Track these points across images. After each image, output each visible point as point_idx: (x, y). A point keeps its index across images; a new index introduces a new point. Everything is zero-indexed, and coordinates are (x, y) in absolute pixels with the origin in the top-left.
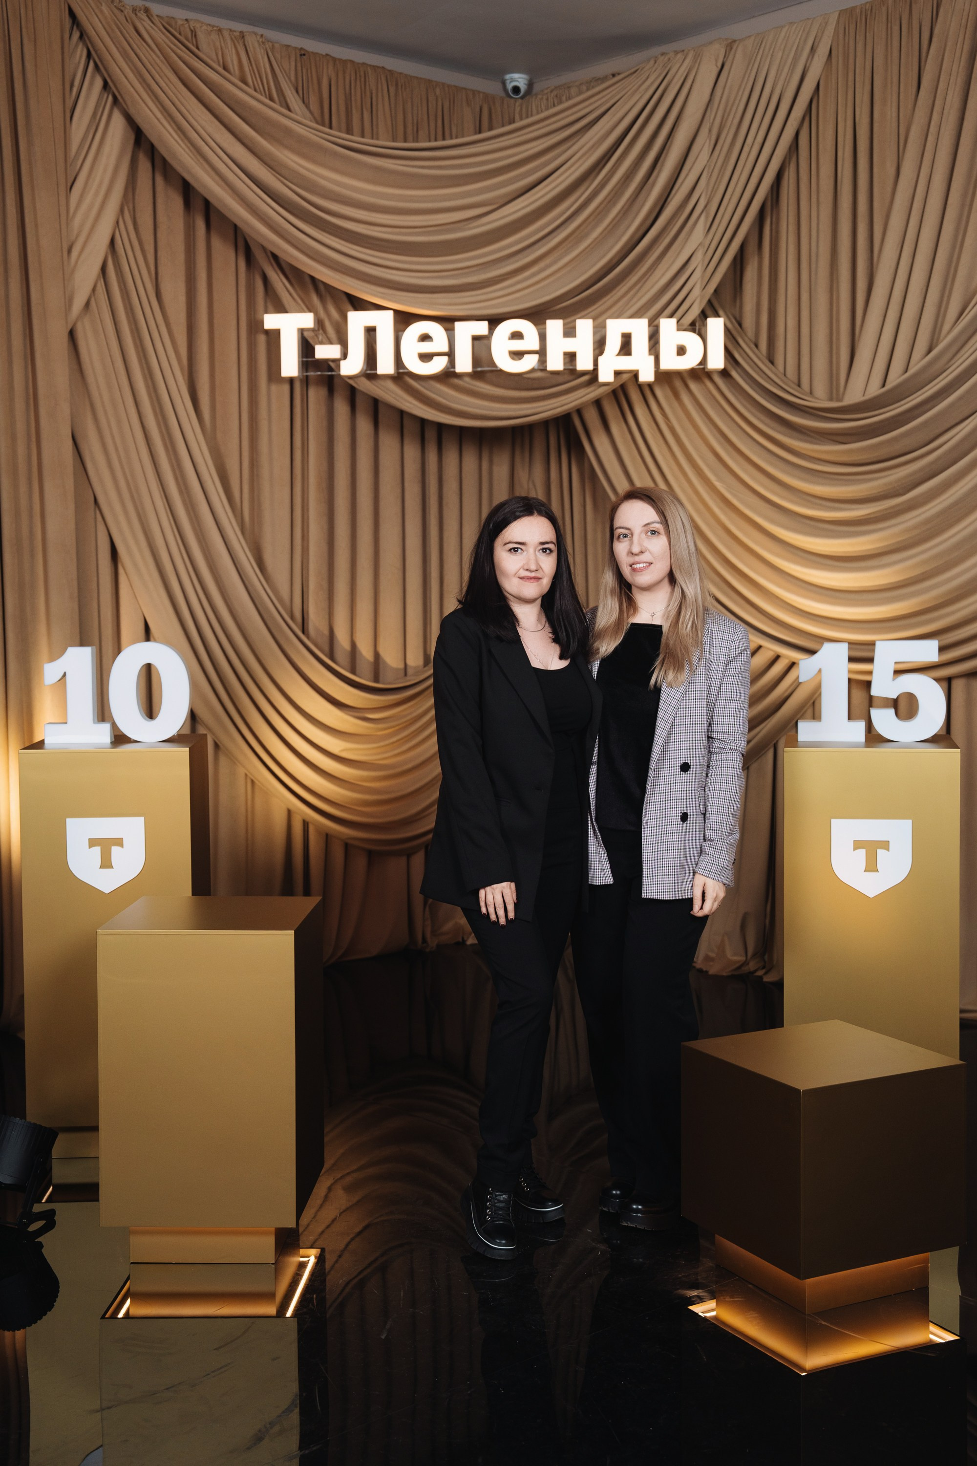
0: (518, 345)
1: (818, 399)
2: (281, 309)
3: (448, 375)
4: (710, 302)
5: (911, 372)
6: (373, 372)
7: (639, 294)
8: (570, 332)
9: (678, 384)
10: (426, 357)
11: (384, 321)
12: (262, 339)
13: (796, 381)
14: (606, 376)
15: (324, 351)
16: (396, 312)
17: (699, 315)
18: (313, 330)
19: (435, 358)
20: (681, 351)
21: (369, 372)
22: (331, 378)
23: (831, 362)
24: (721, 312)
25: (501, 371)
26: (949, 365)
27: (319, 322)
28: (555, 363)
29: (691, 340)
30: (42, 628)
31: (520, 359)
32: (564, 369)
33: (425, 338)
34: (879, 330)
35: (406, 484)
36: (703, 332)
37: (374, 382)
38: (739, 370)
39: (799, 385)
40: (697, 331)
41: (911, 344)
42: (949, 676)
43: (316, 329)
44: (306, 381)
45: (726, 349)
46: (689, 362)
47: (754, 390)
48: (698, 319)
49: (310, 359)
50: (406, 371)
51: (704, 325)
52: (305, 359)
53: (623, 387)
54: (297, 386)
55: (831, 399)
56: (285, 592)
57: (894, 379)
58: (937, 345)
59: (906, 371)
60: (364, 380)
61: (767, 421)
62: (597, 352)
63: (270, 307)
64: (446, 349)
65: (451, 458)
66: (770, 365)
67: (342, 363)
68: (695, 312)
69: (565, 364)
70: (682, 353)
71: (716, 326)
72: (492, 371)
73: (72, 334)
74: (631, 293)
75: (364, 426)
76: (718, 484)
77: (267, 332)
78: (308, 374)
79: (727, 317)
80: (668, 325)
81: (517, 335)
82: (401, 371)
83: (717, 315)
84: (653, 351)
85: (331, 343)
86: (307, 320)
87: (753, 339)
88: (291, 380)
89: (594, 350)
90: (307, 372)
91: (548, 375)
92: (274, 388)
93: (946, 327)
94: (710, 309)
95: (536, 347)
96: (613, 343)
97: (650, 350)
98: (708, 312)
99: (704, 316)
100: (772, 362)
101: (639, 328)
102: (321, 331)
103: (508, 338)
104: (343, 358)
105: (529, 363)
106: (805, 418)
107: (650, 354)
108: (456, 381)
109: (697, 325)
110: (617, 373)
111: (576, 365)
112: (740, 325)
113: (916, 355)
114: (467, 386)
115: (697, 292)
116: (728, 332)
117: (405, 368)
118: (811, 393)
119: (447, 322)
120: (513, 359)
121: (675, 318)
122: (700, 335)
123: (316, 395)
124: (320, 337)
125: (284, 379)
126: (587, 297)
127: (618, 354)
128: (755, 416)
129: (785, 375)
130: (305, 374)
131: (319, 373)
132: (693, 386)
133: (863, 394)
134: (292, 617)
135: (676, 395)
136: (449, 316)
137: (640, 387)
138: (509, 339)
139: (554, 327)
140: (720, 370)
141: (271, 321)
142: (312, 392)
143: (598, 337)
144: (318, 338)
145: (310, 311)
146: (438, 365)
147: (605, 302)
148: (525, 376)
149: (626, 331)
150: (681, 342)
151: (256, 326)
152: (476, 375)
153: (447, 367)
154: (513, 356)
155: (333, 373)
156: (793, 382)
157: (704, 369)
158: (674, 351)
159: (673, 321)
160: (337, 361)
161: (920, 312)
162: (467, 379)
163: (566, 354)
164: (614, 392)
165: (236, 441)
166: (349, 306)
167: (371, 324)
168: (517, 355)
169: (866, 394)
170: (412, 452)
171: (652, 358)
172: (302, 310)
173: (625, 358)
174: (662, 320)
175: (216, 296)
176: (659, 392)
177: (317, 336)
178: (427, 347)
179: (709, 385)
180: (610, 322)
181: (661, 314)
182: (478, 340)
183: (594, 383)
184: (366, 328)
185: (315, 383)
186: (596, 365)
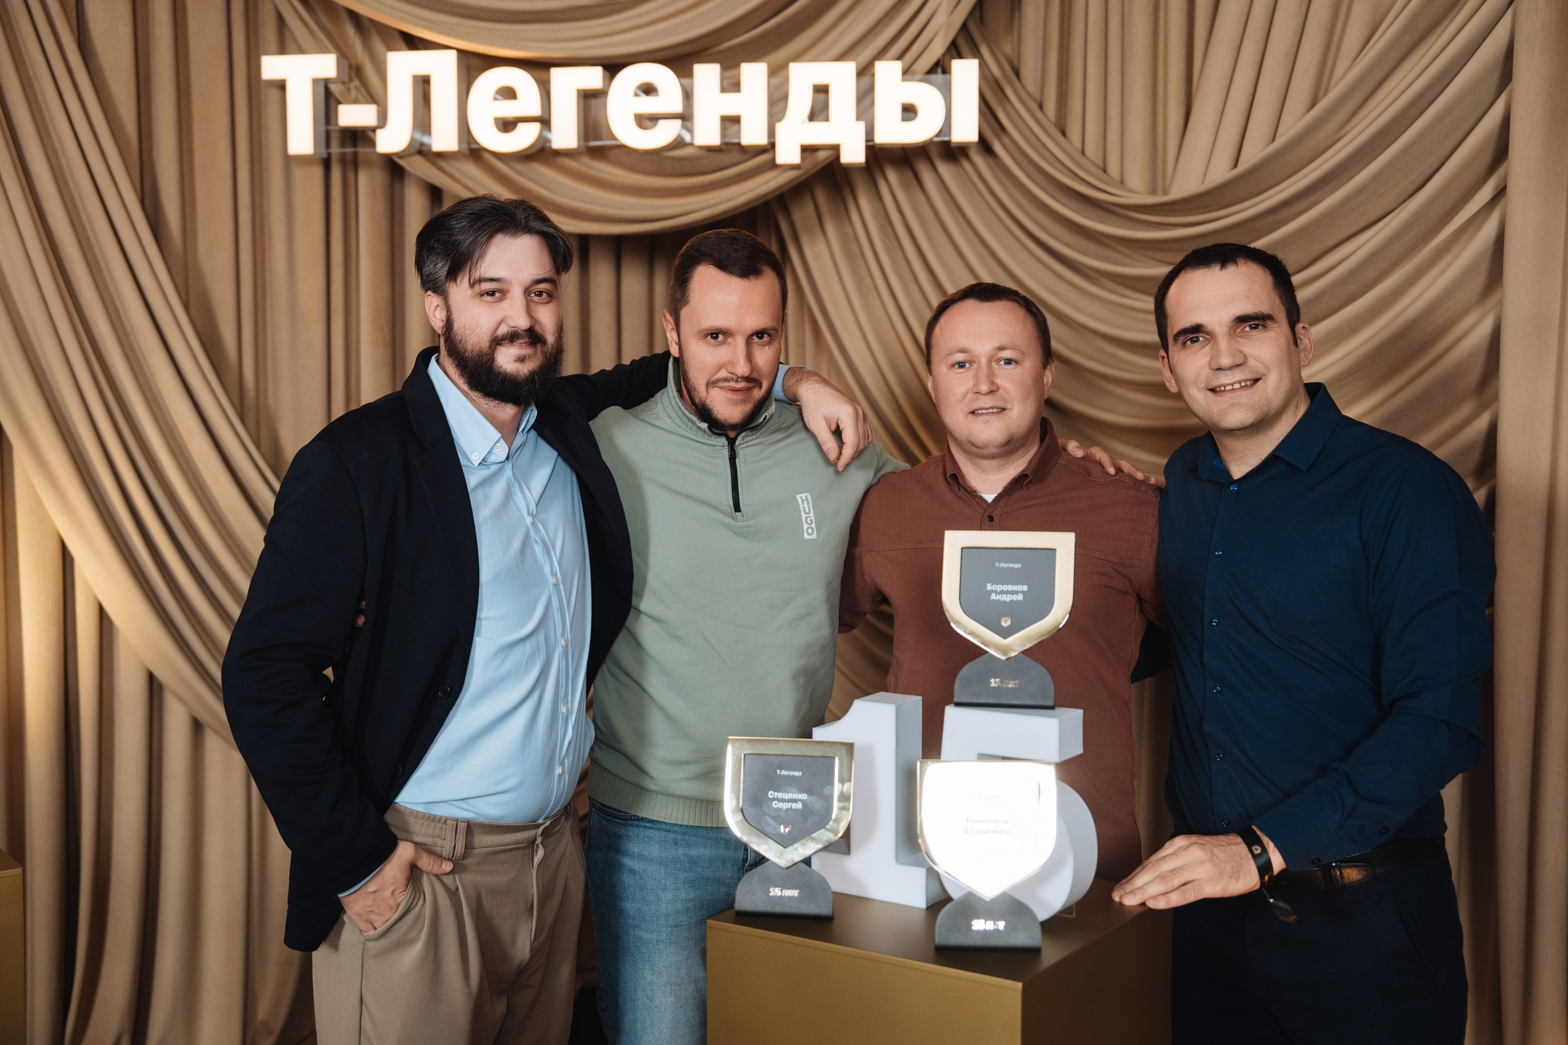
0: (648, 105)
1: (1129, 190)
3: (541, 153)
4: (967, 33)
5: (1280, 141)
8: (732, 85)
10: (507, 125)
11: (441, 66)
13: (1100, 162)
14: (788, 154)
15: (352, 115)
16: (461, 52)
18: (336, 81)
19: (521, 126)
20: (909, 111)
21: (419, 147)
23: (1153, 130)
24: (984, 51)
26: (1341, 133)
28: (707, 134)
29: (924, 95)
31: (655, 125)
32: (724, 143)
33: (508, 93)
34: (1230, 75)
36: (945, 86)
38: (1008, 143)
39: (1103, 167)
41: (1282, 97)
43: (346, 79)
46: (921, 131)
47: (1030, 176)
49: (332, 127)
51: (946, 71)
52: (323, 127)
54: (336, 172)
55: (1153, 191)
57: (1251, 157)
58: (1325, 95)
59: (1272, 140)
62: (774, 114)
63: (272, 44)
64: (536, 111)
65: (602, 276)
66: (1059, 136)
67: (379, 132)
68: (937, 50)
69: (723, 135)
70: (911, 115)
71: (966, 73)
77: (267, 84)
79: (995, 58)
80: (888, 71)
81: (648, 89)
82: (474, 146)
83: (974, 55)
84: (863, 114)
85: (363, 101)
86: (326, 65)
87: (1034, 94)
88: (326, 162)
89: (769, 111)
91: (703, 152)
92: (295, 173)
93: (1341, 67)
94: (958, 49)
95: (678, 107)
96: (800, 99)
99: (953, 54)
100: (1064, 133)
101: (841, 78)
102: (356, 82)
103: (634, 92)
104: (379, 126)
105: (665, 134)
107: (858, 118)
108: (566, 162)
110: (807, 151)
111: (739, 137)
112: (1017, 74)
113: (1288, 118)
114: (583, 169)
115: (940, 18)
117: (477, 143)
118: (1122, 182)
119: (539, 67)
120: (641, 127)
121: (901, 62)
122: (940, 87)
124: (353, 93)
125: (302, 160)
126: (772, 31)
127: (808, 119)
129: (1083, 153)
132: (944, 169)
133: (1200, 180)
136: (541, 58)
138: (636, 95)
139: (707, 74)
140: (974, 142)
141: (272, 67)
146: (524, 137)
148: (659, 154)
149: (821, 81)
150: (908, 100)
152: (585, 152)
153: (540, 141)
154: (640, 121)
156: (1097, 166)
157: (949, 143)
158: (899, 114)
159: (897, 66)
160: (374, 130)
161: (1296, 40)
162: (586, 159)
163: (723, 119)
164: (821, 178)
166: (402, 44)
167: (422, 71)
168: (646, 121)
169: (1206, 179)
171: (861, 126)
172: (323, 50)
173: (817, 125)
174: (880, 67)
175: (193, 27)
176: (892, 175)
177: (349, 90)
178: (509, 109)
179: (967, 166)
180: (795, 68)
181: (880, 55)
182: (590, 99)
183: (773, 165)
184: (416, 78)
185: (369, 165)
186: (772, 136)
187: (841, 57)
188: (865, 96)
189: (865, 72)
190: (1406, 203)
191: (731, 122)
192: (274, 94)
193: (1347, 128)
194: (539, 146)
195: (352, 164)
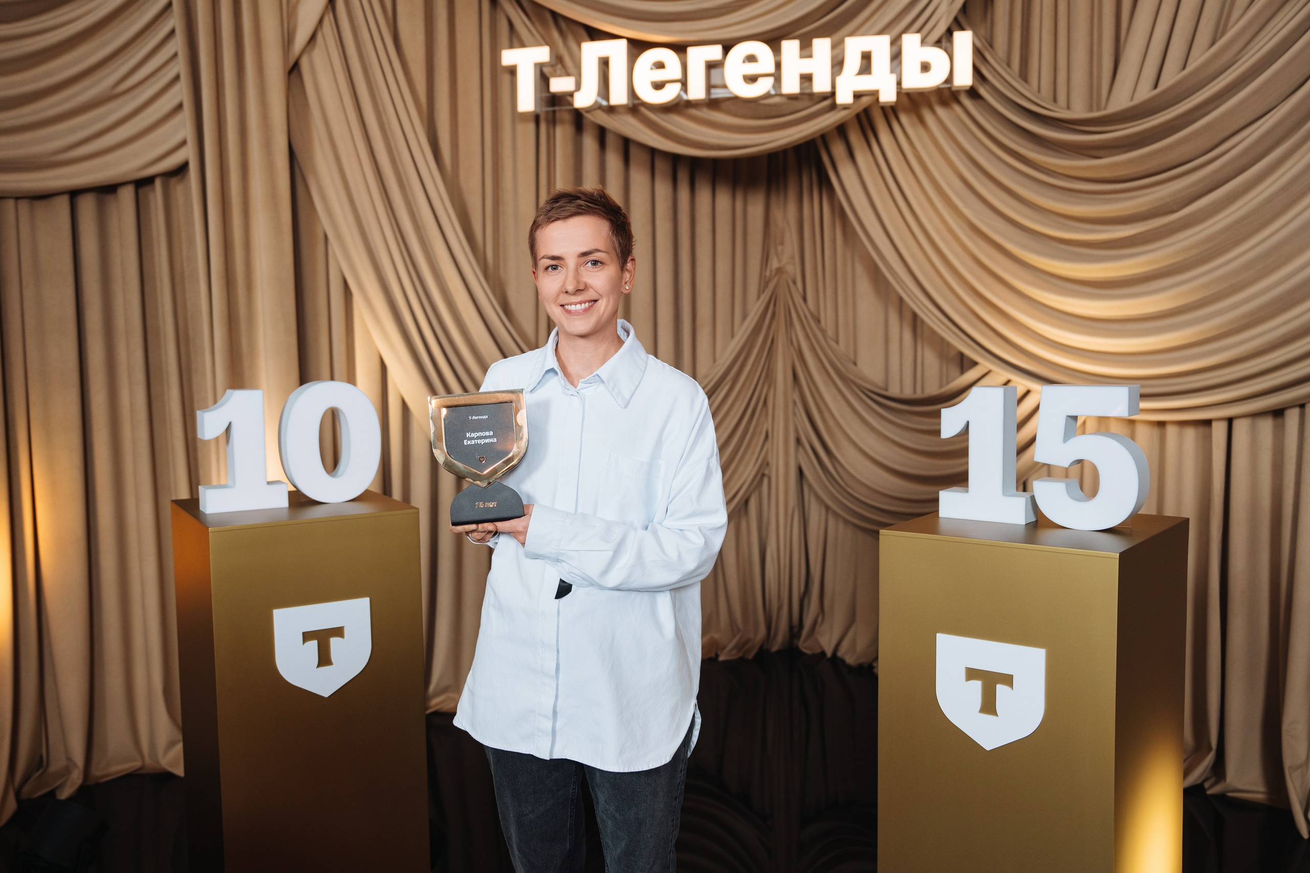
0: (751, 69)
1: (1075, 111)
2: (520, 44)
3: (682, 103)
4: (956, 18)
5: (1190, 68)
6: (608, 102)
8: (806, 52)
9: (921, 105)
10: (659, 86)
11: (617, 50)
13: (1051, 98)
14: (844, 97)
15: (559, 85)
16: (629, 40)
17: (947, 30)
18: (549, 63)
19: (668, 86)
20: (925, 67)
23: (1091, 74)
25: (736, 99)
26: (1240, 55)
27: (556, 56)
28: (791, 86)
29: (936, 56)
31: (754, 83)
32: (801, 93)
33: (660, 65)
34: (1150, 29)
36: (949, 49)
37: (608, 112)
38: (988, 87)
39: (1055, 100)
40: (944, 45)
41: (1190, 40)
42: (1230, 416)
44: (552, 119)
45: (975, 67)
46: (933, 80)
47: (1004, 107)
48: (944, 37)
49: (545, 93)
50: (639, 100)
51: (951, 39)
52: (540, 93)
53: (865, 113)
54: (541, 122)
55: (1091, 110)
57: (1167, 82)
58: (1223, 35)
59: (1184, 69)
60: (599, 113)
62: (835, 72)
63: (508, 43)
64: (678, 75)
66: (1024, 83)
67: (576, 95)
68: (941, 29)
69: (801, 87)
70: (926, 70)
71: (964, 40)
72: (729, 99)
75: (613, 162)
76: (966, 211)
77: (505, 68)
79: (976, 34)
80: (911, 41)
81: (751, 59)
82: (635, 101)
83: (965, 29)
84: (894, 70)
85: (566, 75)
86: (542, 54)
87: (1004, 58)
88: (537, 118)
89: (832, 69)
91: (785, 100)
92: (520, 127)
93: (1236, 14)
94: (958, 24)
95: (771, 70)
96: (853, 61)
97: (892, 69)
98: (955, 26)
100: (1025, 80)
101: (880, 46)
103: (742, 61)
104: (576, 90)
105: (763, 87)
106: (1061, 133)
107: (892, 72)
108: (693, 112)
109: (944, 39)
110: (857, 96)
111: (812, 88)
112: (991, 45)
114: (704, 116)
115: (943, 8)
116: (976, 49)
118: (1068, 105)
119: (680, 48)
120: (748, 83)
121: (919, 35)
122: (946, 50)
125: (524, 116)
126: (828, 23)
127: (857, 74)
128: (1005, 136)
129: (1039, 91)
132: (940, 111)
133: (1130, 100)
135: (922, 121)
136: (681, 42)
137: (883, 110)
138: (744, 62)
139: (790, 47)
140: (968, 88)
141: (509, 57)
146: (670, 93)
148: (758, 100)
149: (866, 49)
150: (925, 59)
151: (496, 61)
153: (681, 95)
154: (747, 79)
155: (570, 107)
156: (1048, 99)
157: (950, 89)
158: (919, 69)
159: (917, 37)
160: (571, 95)
163: (801, 76)
164: (858, 118)
165: (478, 177)
166: (584, 37)
167: (604, 54)
168: (751, 79)
169: (1133, 100)
170: (663, 189)
171: (894, 77)
172: (540, 45)
173: (865, 78)
174: (905, 37)
175: (459, 36)
176: (904, 118)
177: (555, 71)
178: (660, 75)
179: (957, 108)
180: (848, 41)
181: (906, 30)
182: (711, 66)
183: (834, 106)
184: (600, 59)
185: (562, 122)
186: (833, 86)
187: (881, 32)
188: (896, 56)
189: (896, 42)
190: (1287, 100)
191: (807, 79)
192: (506, 78)
193: (1243, 52)
194: (677, 101)
195: (553, 121)
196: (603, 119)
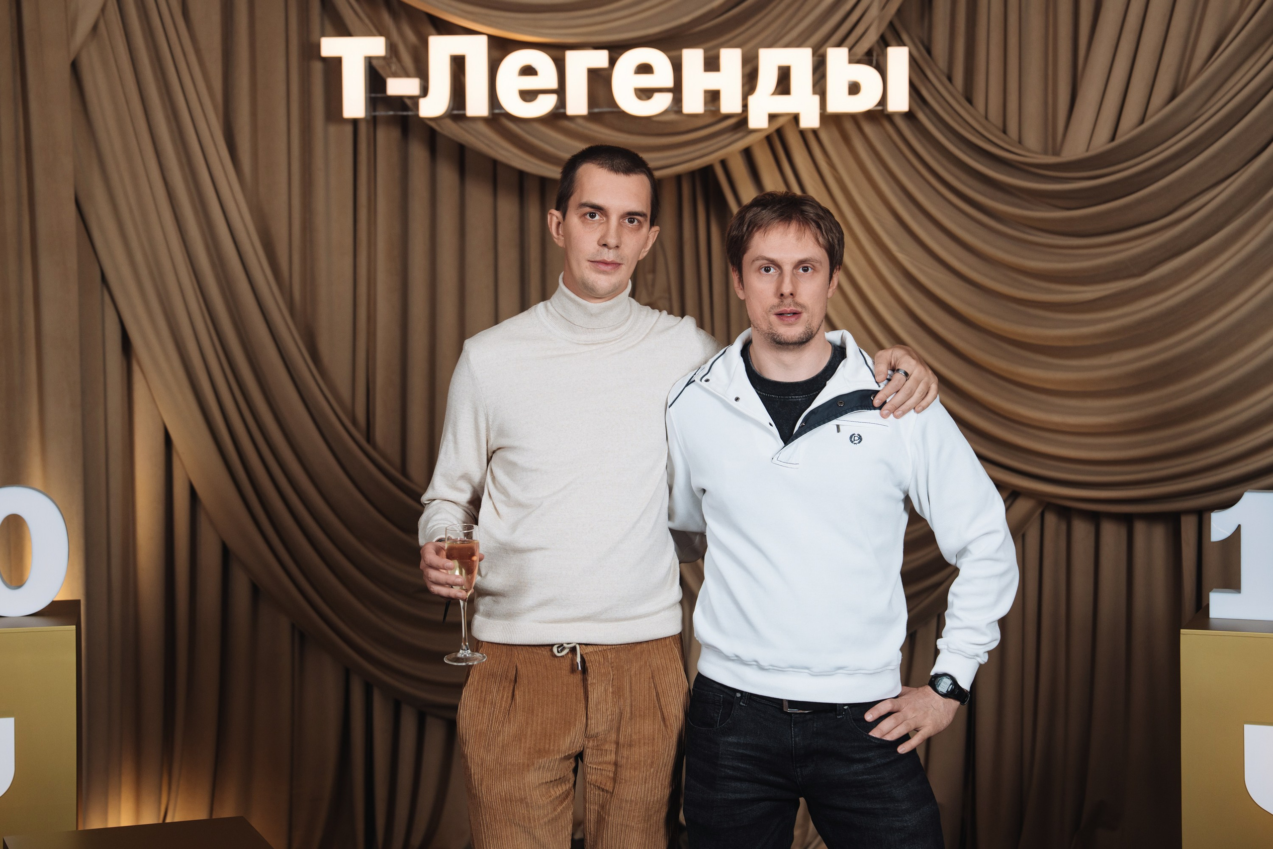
0: (646, 81)
1: (1029, 150)
2: (344, 31)
3: (558, 116)
4: (891, 25)
5: (1149, 122)
6: (461, 112)
7: (801, 14)
8: (712, 64)
9: (849, 126)
10: (528, 95)
11: (475, 49)
12: (318, 67)
13: (1000, 125)
14: (758, 120)
15: (398, 86)
16: (492, 38)
17: (878, 42)
18: (383, 58)
19: (541, 97)
20: (854, 89)
21: (455, 112)
22: (406, 117)
23: (1046, 103)
24: (905, 37)
25: (624, 113)
26: (1198, 115)
27: (391, 47)
28: (694, 104)
29: (867, 75)
30: (34, 445)
31: (649, 98)
32: (705, 111)
33: (528, 71)
34: (1109, 65)
35: (501, 249)
37: (461, 124)
38: (927, 111)
39: (1005, 131)
40: (874, 62)
41: (1150, 83)
42: (1200, 508)
43: (388, 56)
44: (372, 121)
45: (912, 85)
46: (865, 102)
47: (948, 139)
49: (379, 95)
50: (502, 111)
51: (884, 55)
52: (373, 95)
53: (779, 132)
54: (363, 129)
55: (1045, 152)
56: (345, 393)
57: (1128, 129)
58: (1182, 91)
59: (1142, 121)
60: (449, 122)
61: (964, 177)
62: (747, 88)
63: (328, 27)
64: (554, 84)
66: (967, 106)
67: (422, 102)
68: (871, 38)
69: (706, 104)
71: (898, 57)
72: (613, 113)
73: (75, 66)
74: (790, 11)
75: (447, 175)
76: (901, 256)
77: (326, 60)
78: (377, 113)
79: (913, 44)
80: (837, 57)
81: (645, 69)
82: (497, 111)
83: (901, 43)
84: (817, 87)
85: (407, 75)
86: (376, 46)
87: (946, 70)
88: (355, 122)
89: (743, 85)
90: (375, 110)
92: (333, 129)
93: (1195, 67)
95: (669, 83)
97: (814, 86)
98: (889, 37)
99: (884, 42)
100: (970, 103)
101: (800, 60)
102: (394, 60)
103: (633, 71)
104: (422, 95)
105: (660, 104)
106: (1013, 176)
107: (815, 93)
108: (566, 123)
109: (875, 54)
110: (772, 117)
111: (719, 107)
112: (929, 52)
113: (1155, 103)
114: (579, 129)
115: (874, 12)
116: (913, 62)
117: (500, 107)
118: (1020, 142)
119: (556, 51)
120: (640, 98)
121: (845, 47)
122: (878, 69)
123: (386, 137)
124: (394, 68)
127: (774, 94)
129: (986, 118)
130: (373, 114)
131: (391, 113)
132: (868, 129)
133: (1086, 147)
134: (354, 422)
135: (848, 141)
136: (558, 42)
137: (803, 133)
138: (635, 73)
139: (693, 58)
140: (903, 113)
141: (330, 46)
142: (382, 135)
143: (749, 68)
144: (390, 67)
145: (381, 35)
146: (545, 105)
147: (757, 22)
148: (655, 119)
149: (784, 63)
150: (854, 78)
151: (312, 50)
152: (592, 117)
153: (557, 107)
154: (639, 93)
155: (410, 113)
156: (997, 127)
157: (882, 111)
158: (846, 89)
159: (843, 52)
160: (415, 100)
161: (1161, 44)
162: (580, 121)
163: (706, 92)
164: (768, 138)
165: (284, 197)
166: (432, 30)
167: (458, 52)
168: (645, 94)
169: (1091, 147)
171: (817, 98)
173: (782, 98)
174: (830, 51)
178: (530, 83)
180: (763, 53)
181: (828, 42)
182: (595, 75)
183: (743, 128)
184: (453, 57)
185: (385, 123)
186: (745, 106)
187: (799, 44)
189: (819, 57)
190: (1246, 167)
193: (1203, 110)
196: (453, 130)
